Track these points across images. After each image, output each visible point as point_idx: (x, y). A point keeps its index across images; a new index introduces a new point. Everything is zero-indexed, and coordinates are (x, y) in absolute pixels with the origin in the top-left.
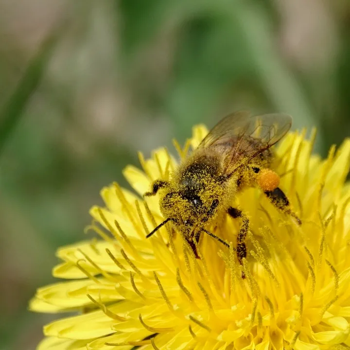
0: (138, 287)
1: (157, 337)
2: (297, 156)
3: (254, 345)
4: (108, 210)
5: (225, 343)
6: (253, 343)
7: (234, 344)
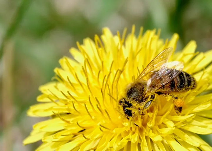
0: (76, 107)
1: (85, 131)
2: (151, 43)
3: (131, 135)
4: (63, 69)
5: (117, 134)
6: (130, 134)
7: (122, 134)
